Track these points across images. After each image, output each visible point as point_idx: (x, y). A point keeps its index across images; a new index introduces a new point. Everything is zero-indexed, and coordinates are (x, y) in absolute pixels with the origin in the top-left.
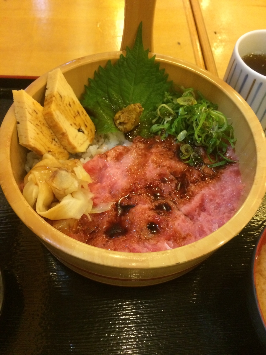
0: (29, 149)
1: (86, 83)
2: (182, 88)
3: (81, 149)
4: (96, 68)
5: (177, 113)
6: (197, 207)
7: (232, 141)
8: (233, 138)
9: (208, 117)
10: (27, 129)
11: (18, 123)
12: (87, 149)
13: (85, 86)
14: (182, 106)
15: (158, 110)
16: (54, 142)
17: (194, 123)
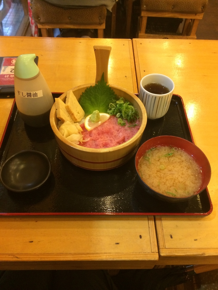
0: (60, 119)
1: (81, 94)
2: (120, 97)
3: (78, 120)
4: (86, 89)
5: (117, 107)
6: (122, 140)
7: (138, 117)
8: (138, 116)
9: (127, 108)
10: (60, 112)
11: (56, 109)
12: (81, 120)
13: (81, 95)
14: (118, 104)
15: (109, 105)
16: (69, 117)
17: (122, 110)
